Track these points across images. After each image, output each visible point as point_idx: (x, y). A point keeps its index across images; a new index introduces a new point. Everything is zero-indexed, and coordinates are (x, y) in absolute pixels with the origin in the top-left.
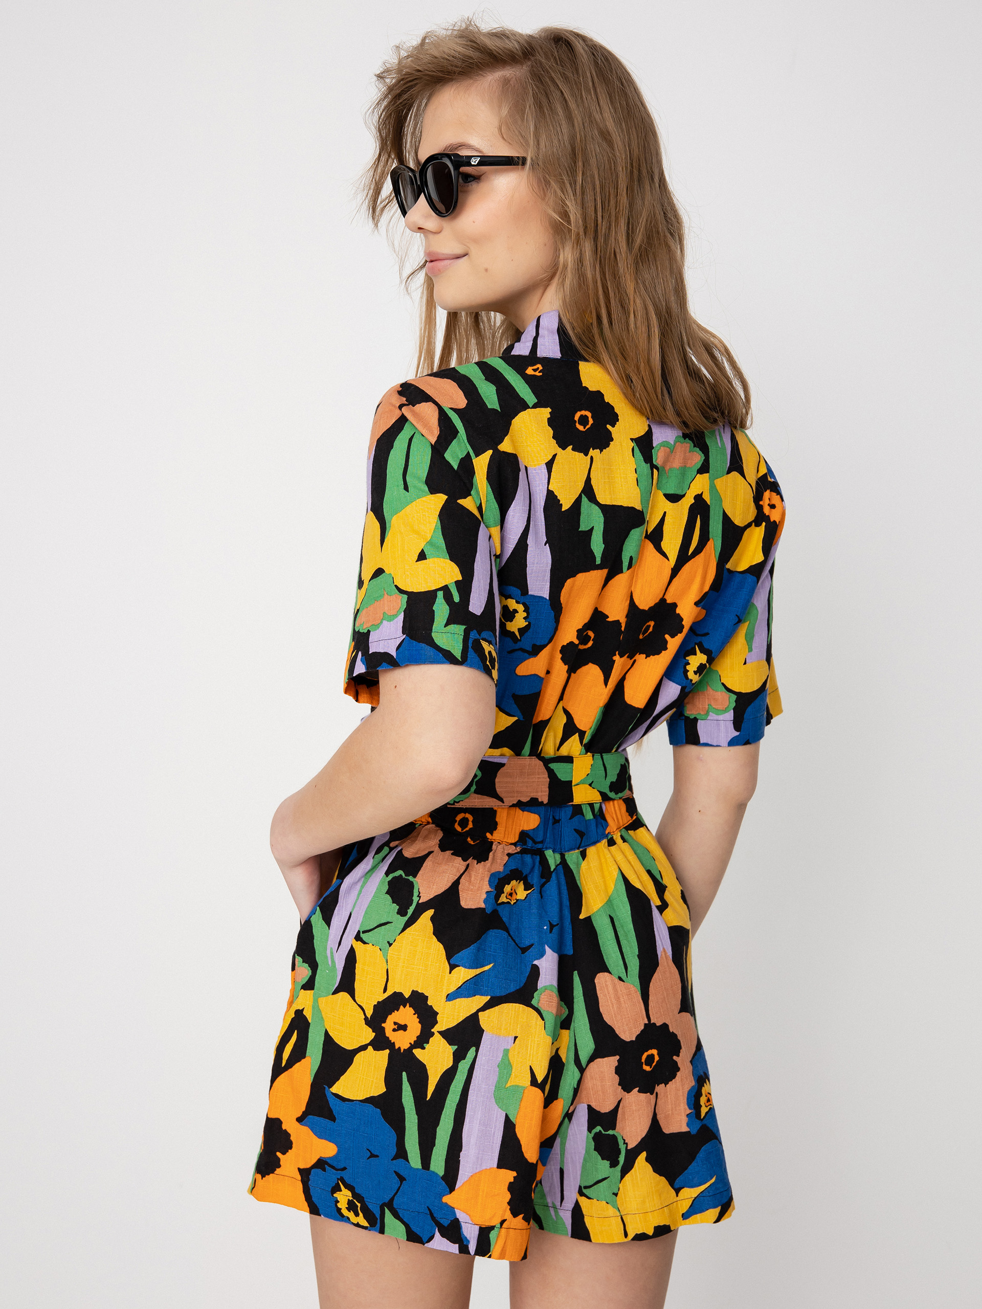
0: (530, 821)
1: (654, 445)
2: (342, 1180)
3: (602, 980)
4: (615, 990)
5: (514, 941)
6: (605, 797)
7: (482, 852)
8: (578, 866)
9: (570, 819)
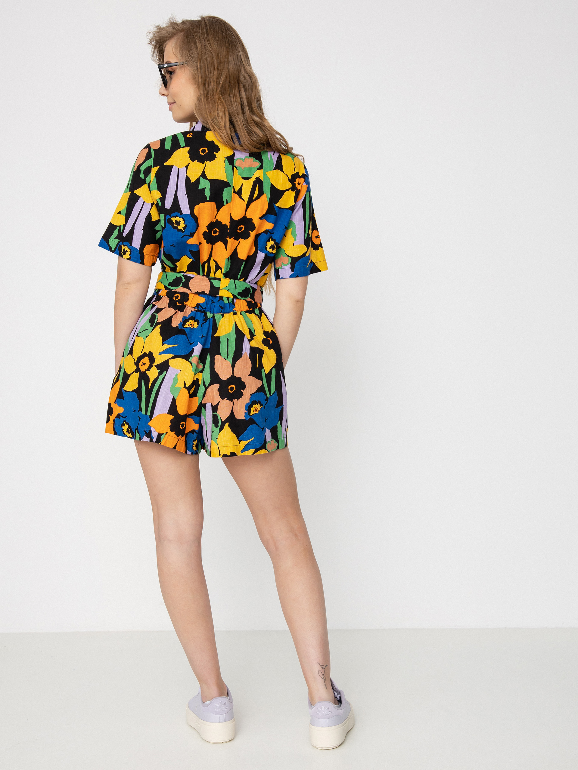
0: (201, 300)
1: (235, 158)
2: (125, 421)
3: (217, 357)
4: (222, 362)
5: (188, 340)
6: (235, 297)
7: (182, 308)
8: (219, 319)
9: (218, 301)
